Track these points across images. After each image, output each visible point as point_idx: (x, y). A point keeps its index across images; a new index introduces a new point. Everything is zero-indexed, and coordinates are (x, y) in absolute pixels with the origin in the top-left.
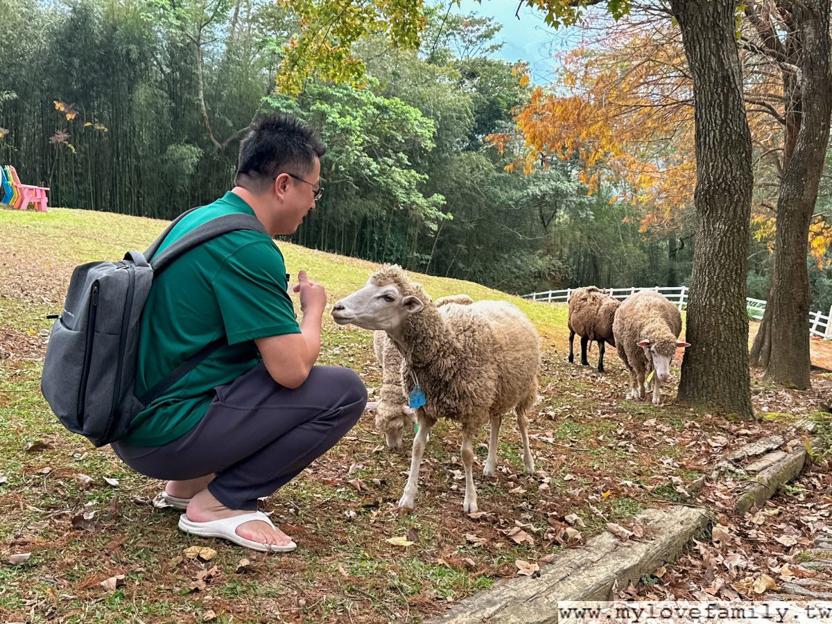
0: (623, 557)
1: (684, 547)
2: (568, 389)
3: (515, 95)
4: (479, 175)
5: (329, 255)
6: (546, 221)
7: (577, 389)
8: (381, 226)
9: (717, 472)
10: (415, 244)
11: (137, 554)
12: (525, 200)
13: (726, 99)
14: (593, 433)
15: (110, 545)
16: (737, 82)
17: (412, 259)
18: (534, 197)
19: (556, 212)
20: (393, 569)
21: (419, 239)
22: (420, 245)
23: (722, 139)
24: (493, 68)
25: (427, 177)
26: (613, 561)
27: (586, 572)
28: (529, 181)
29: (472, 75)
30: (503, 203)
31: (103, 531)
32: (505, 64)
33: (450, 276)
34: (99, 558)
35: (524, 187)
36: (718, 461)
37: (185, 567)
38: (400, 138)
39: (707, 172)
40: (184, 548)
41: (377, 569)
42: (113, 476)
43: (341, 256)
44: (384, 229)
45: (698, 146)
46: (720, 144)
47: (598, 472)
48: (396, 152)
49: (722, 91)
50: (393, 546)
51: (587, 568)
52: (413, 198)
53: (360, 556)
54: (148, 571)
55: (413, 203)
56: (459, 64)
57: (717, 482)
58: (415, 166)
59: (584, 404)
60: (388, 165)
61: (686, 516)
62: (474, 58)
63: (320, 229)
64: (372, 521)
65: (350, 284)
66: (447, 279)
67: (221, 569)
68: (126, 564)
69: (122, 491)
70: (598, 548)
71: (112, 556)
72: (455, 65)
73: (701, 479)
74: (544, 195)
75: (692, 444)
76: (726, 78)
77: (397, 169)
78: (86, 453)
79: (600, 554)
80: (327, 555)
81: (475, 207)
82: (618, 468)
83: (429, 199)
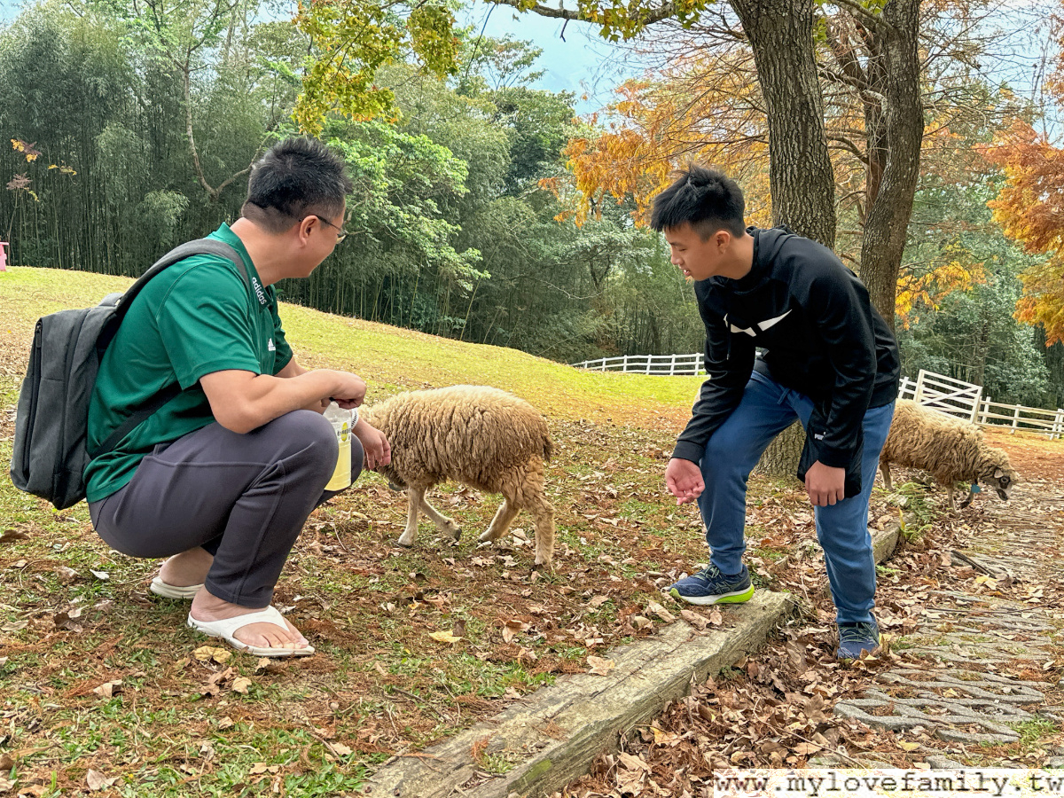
0: (701, 646)
1: (767, 635)
2: (629, 465)
3: (559, 132)
4: (520, 226)
5: (347, 319)
6: (597, 277)
7: (640, 465)
8: (406, 286)
9: (802, 552)
10: (447, 306)
11: (135, 656)
12: (573, 253)
13: (805, 129)
14: (660, 512)
15: (103, 647)
16: (817, 109)
17: (444, 324)
18: (584, 249)
19: (609, 267)
20: (440, 666)
21: (451, 300)
22: (453, 307)
23: (800, 175)
24: (533, 99)
25: (460, 229)
26: (690, 652)
27: (660, 664)
28: (578, 231)
29: (510, 108)
30: (548, 257)
31: (93, 631)
32: (547, 95)
33: (488, 343)
34: (90, 661)
35: (573, 238)
36: (802, 541)
37: (194, 670)
38: (427, 182)
39: (783, 213)
40: (191, 649)
41: (421, 666)
42: (101, 569)
43: (361, 320)
44: (410, 288)
45: (774, 183)
46: (798, 180)
47: (669, 554)
48: (422, 199)
49: (800, 119)
50: (437, 642)
51: (661, 660)
52: (445, 253)
53: (399, 654)
54: (149, 675)
55: (445, 258)
56: (494, 96)
57: (802, 561)
58: (445, 215)
59: (649, 481)
60: (415, 214)
61: (769, 601)
62: (511, 88)
63: (334, 289)
64: (411, 615)
65: (371, 353)
66: (485, 346)
67: (236, 671)
68: (122, 668)
69: (113, 585)
70: (672, 638)
71: (106, 660)
72: (489, 97)
73: (784, 559)
74: (596, 247)
75: (772, 522)
76: (804, 105)
77: (426, 219)
78: (68, 544)
79: (675, 645)
80: (361, 653)
81: (516, 262)
82: (691, 551)
83: (462, 254)
